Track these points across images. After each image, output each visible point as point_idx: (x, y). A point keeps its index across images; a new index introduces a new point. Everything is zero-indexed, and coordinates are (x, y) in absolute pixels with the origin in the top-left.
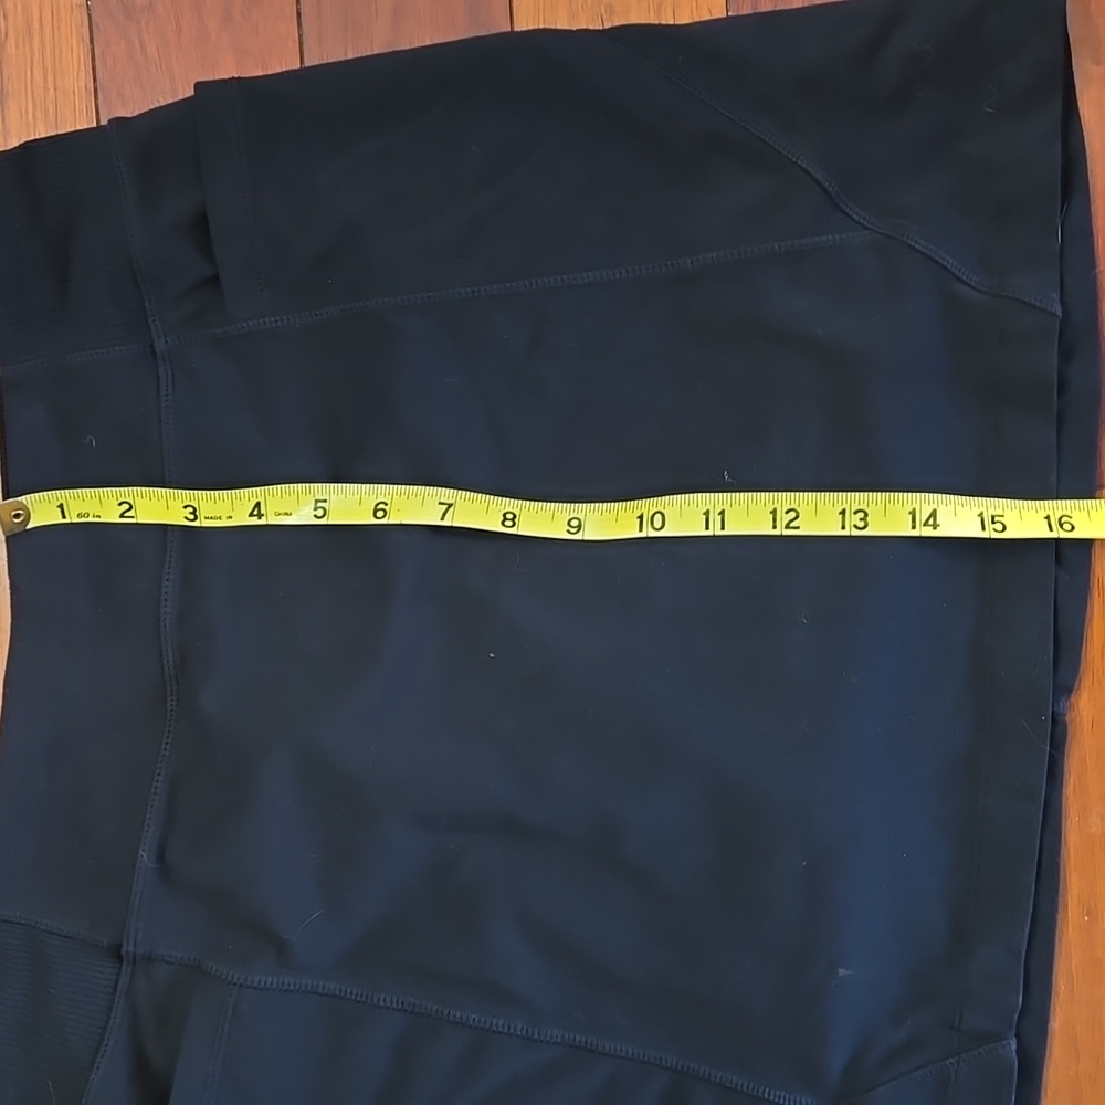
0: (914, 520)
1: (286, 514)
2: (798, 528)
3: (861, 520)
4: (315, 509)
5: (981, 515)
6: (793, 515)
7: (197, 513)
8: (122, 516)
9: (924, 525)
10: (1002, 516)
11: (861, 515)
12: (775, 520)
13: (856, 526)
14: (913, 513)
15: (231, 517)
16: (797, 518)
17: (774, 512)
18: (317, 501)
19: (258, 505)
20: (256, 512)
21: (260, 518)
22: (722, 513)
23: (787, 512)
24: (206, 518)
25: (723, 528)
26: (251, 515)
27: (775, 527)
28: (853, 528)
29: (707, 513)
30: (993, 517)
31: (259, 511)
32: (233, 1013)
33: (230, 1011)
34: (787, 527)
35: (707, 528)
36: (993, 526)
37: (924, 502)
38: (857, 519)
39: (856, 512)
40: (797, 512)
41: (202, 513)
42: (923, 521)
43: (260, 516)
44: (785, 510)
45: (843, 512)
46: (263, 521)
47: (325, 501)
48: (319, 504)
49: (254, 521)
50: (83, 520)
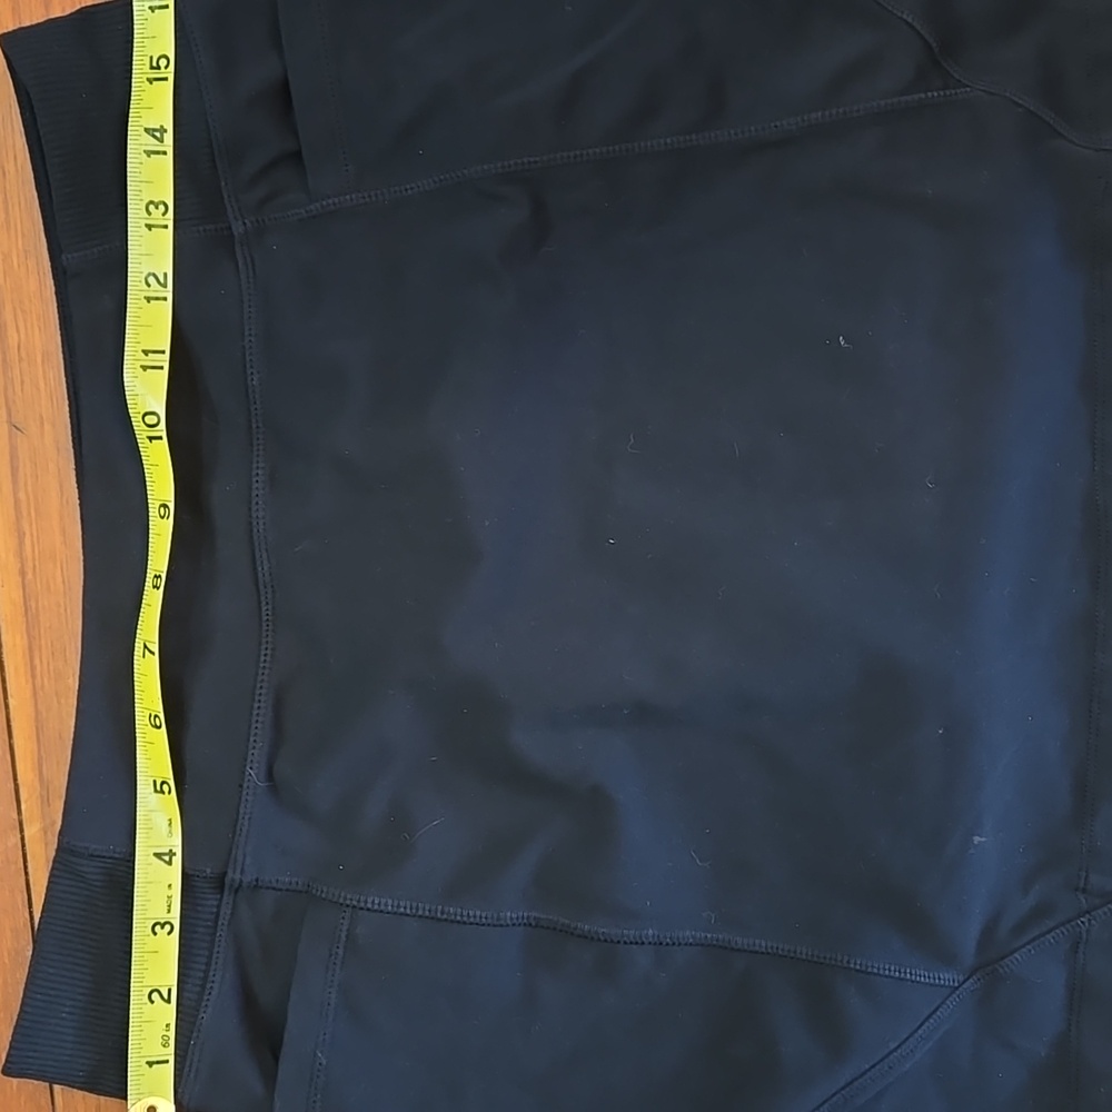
0: (158, 153)
1: (170, 824)
2: (165, 275)
3: (157, 208)
4: (163, 793)
5: (150, 81)
6: (152, 280)
7: (162, 921)
9: (162, 142)
10: (151, 58)
11: (152, 207)
12: (157, 299)
13: (164, 214)
14: (149, 153)
15: (170, 886)
16: (155, 275)
17: (148, 299)
18: (156, 791)
19: (157, 855)
20: (167, 858)
21: (175, 854)
22: (146, 352)
23: (149, 285)
25: (163, 352)
26: (170, 863)
27: (165, 299)
28: (166, 216)
29: (145, 368)
30: (152, 68)
31: (165, 854)
32: (347, 936)
33: (343, 935)
34: (165, 286)
35: (162, 368)
36: (163, 69)
37: (137, 142)
38: (157, 213)
39: (149, 213)
40: (149, 274)
41: (163, 916)
42: (158, 143)
43: (171, 854)
44: (146, 287)
45: (149, 227)
47: (155, 782)
48: (158, 788)
49: (178, 860)
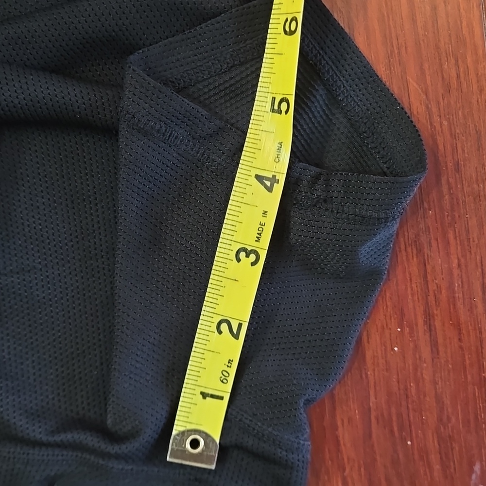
8: (236, 337)
24: (258, 240)
46: (282, 179)
50: (231, 380)
